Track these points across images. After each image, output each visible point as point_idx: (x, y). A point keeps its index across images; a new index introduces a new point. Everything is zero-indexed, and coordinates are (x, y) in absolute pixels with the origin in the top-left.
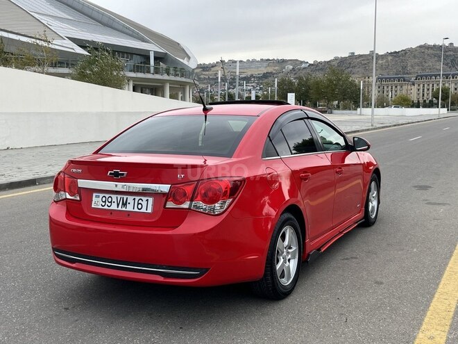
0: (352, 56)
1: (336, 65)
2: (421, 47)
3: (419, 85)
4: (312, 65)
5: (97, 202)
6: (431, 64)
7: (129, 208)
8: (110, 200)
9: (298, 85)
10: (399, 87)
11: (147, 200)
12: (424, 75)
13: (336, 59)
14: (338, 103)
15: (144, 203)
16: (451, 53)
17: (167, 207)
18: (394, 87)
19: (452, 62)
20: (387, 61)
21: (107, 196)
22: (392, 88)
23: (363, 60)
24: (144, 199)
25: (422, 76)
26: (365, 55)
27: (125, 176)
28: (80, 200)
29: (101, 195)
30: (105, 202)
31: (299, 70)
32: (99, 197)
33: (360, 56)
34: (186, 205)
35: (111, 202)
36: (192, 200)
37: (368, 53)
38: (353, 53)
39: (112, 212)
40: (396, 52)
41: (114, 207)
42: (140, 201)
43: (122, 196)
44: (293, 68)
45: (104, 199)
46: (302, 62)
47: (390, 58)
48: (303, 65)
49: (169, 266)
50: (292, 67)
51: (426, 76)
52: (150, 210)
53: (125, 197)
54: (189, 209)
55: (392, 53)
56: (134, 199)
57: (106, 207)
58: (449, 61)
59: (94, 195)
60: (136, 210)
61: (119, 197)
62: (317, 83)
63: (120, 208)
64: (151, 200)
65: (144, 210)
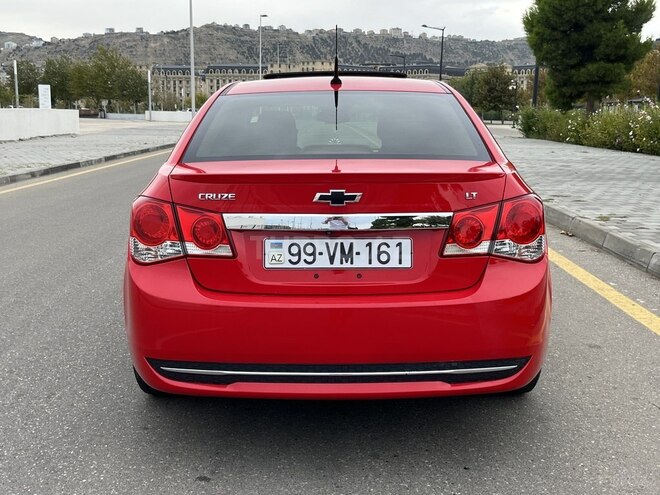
0: (111, 33)
1: (88, 46)
2: (207, 26)
3: (212, 81)
4: (49, 44)
5: (277, 256)
6: (222, 52)
7: (360, 262)
8: (310, 250)
9: (46, 72)
10: (184, 83)
11: (399, 244)
12: (218, 67)
13: (87, 36)
14: (110, 103)
15: (394, 252)
16: (247, 38)
17: (445, 253)
18: (177, 82)
19: (248, 50)
20: (162, 45)
21: (302, 242)
22: (175, 84)
23: (127, 41)
24: (393, 242)
25: (215, 68)
26: (130, 34)
27: (357, 199)
28: (235, 255)
29: (286, 242)
30: (299, 254)
31: (29, 50)
32: (280, 246)
33: (123, 35)
34: (483, 248)
35: (313, 254)
36: (493, 238)
37: (134, 31)
38: (112, 30)
39: (318, 273)
40: (173, 32)
41: (322, 262)
42: (383, 248)
43: (339, 241)
44: (18, 47)
45: (295, 250)
46: (32, 39)
47: (166, 40)
48: (35, 44)
49: (463, 362)
50: (14, 45)
51: (221, 68)
52: (407, 263)
53: (347, 242)
54: (489, 254)
55: (168, 33)
56: (369, 245)
57: (302, 265)
58: (245, 49)
59: (268, 243)
60: (376, 264)
61: (332, 242)
62: (80, 70)
63: (337, 264)
64: (407, 243)
65: (394, 263)
